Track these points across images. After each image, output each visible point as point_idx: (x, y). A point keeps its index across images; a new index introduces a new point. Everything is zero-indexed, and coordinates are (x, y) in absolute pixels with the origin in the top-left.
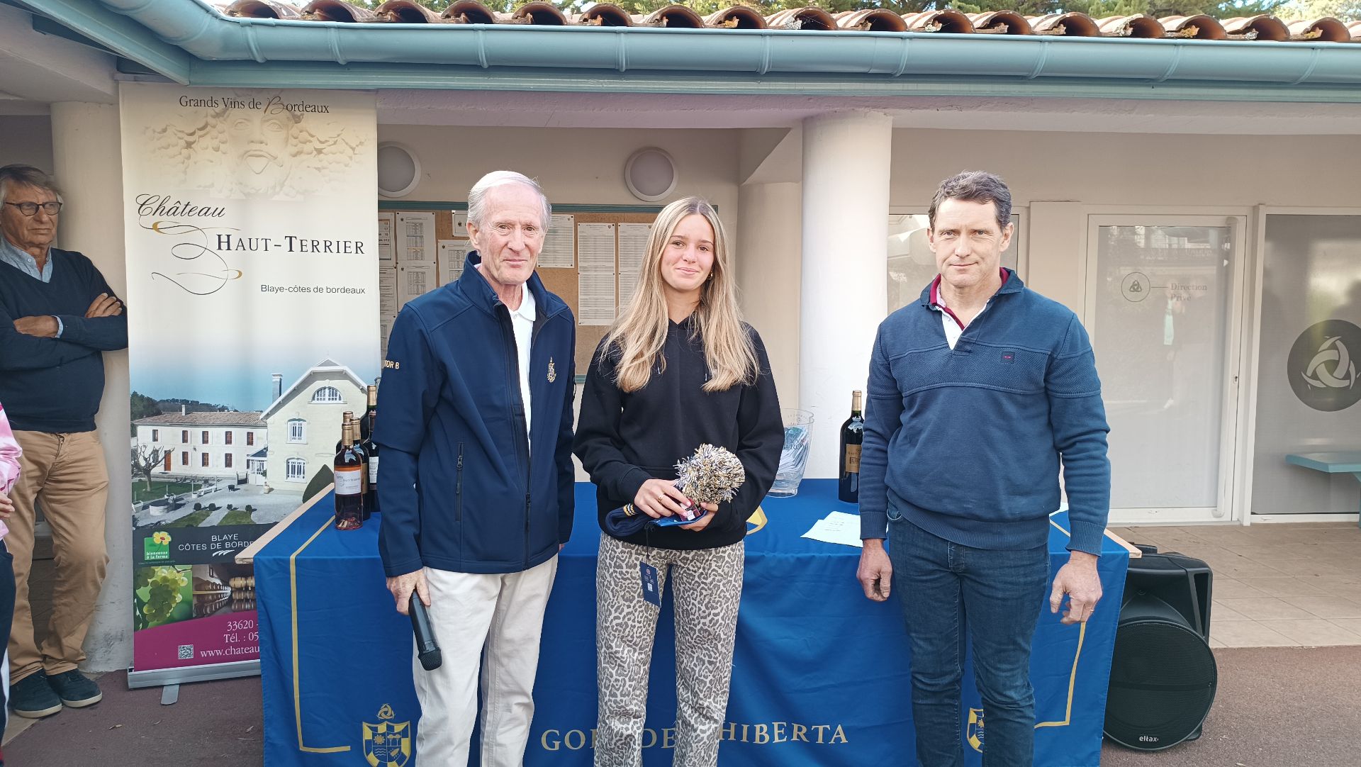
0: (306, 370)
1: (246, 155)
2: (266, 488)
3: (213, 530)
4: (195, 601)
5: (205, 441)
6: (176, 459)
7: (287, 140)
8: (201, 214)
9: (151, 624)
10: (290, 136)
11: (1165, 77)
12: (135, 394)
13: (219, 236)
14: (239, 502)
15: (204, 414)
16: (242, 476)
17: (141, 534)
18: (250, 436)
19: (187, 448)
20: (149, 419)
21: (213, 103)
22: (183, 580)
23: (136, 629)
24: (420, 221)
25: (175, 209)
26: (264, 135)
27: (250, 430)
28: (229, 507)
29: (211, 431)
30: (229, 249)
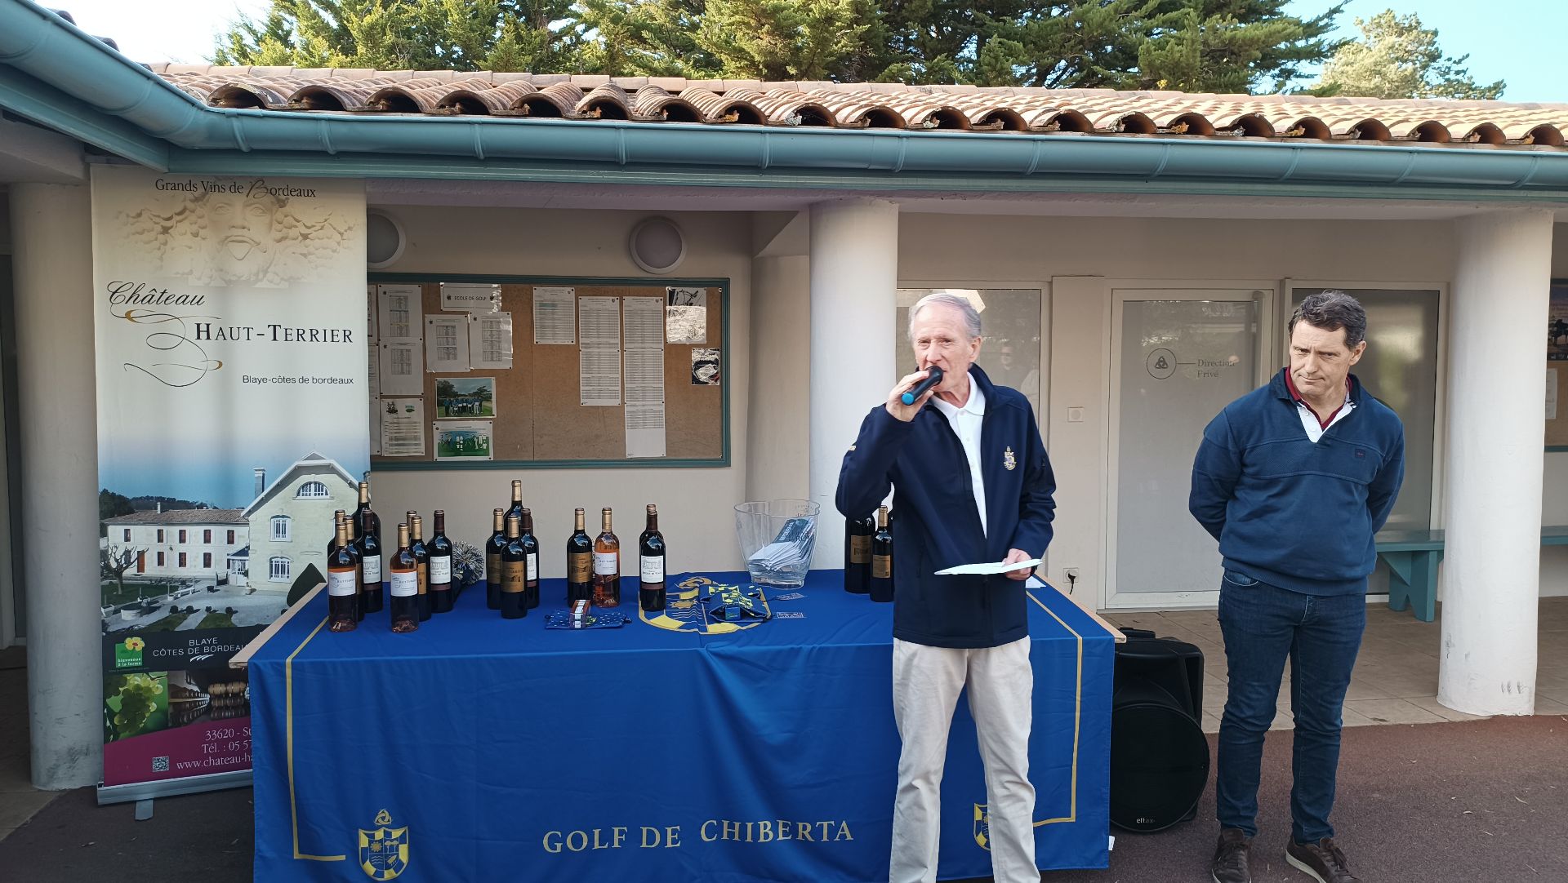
0: (290, 466)
1: (225, 241)
2: (248, 588)
3: (191, 634)
4: (171, 710)
5: (182, 540)
6: (150, 560)
7: (271, 226)
8: (179, 302)
9: (122, 735)
10: (274, 222)
11: (1156, 173)
12: (105, 491)
13: (198, 325)
14: (218, 603)
15: (181, 512)
16: (222, 576)
17: (111, 640)
18: (231, 535)
19: (161, 547)
20: (119, 518)
21: (191, 186)
22: (157, 688)
23: (106, 741)
24: (406, 294)
25: (150, 297)
26: (246, 220)
27: (231, 528)
28: (208, 609)
29: (187, 528)
30: (208, 338)
